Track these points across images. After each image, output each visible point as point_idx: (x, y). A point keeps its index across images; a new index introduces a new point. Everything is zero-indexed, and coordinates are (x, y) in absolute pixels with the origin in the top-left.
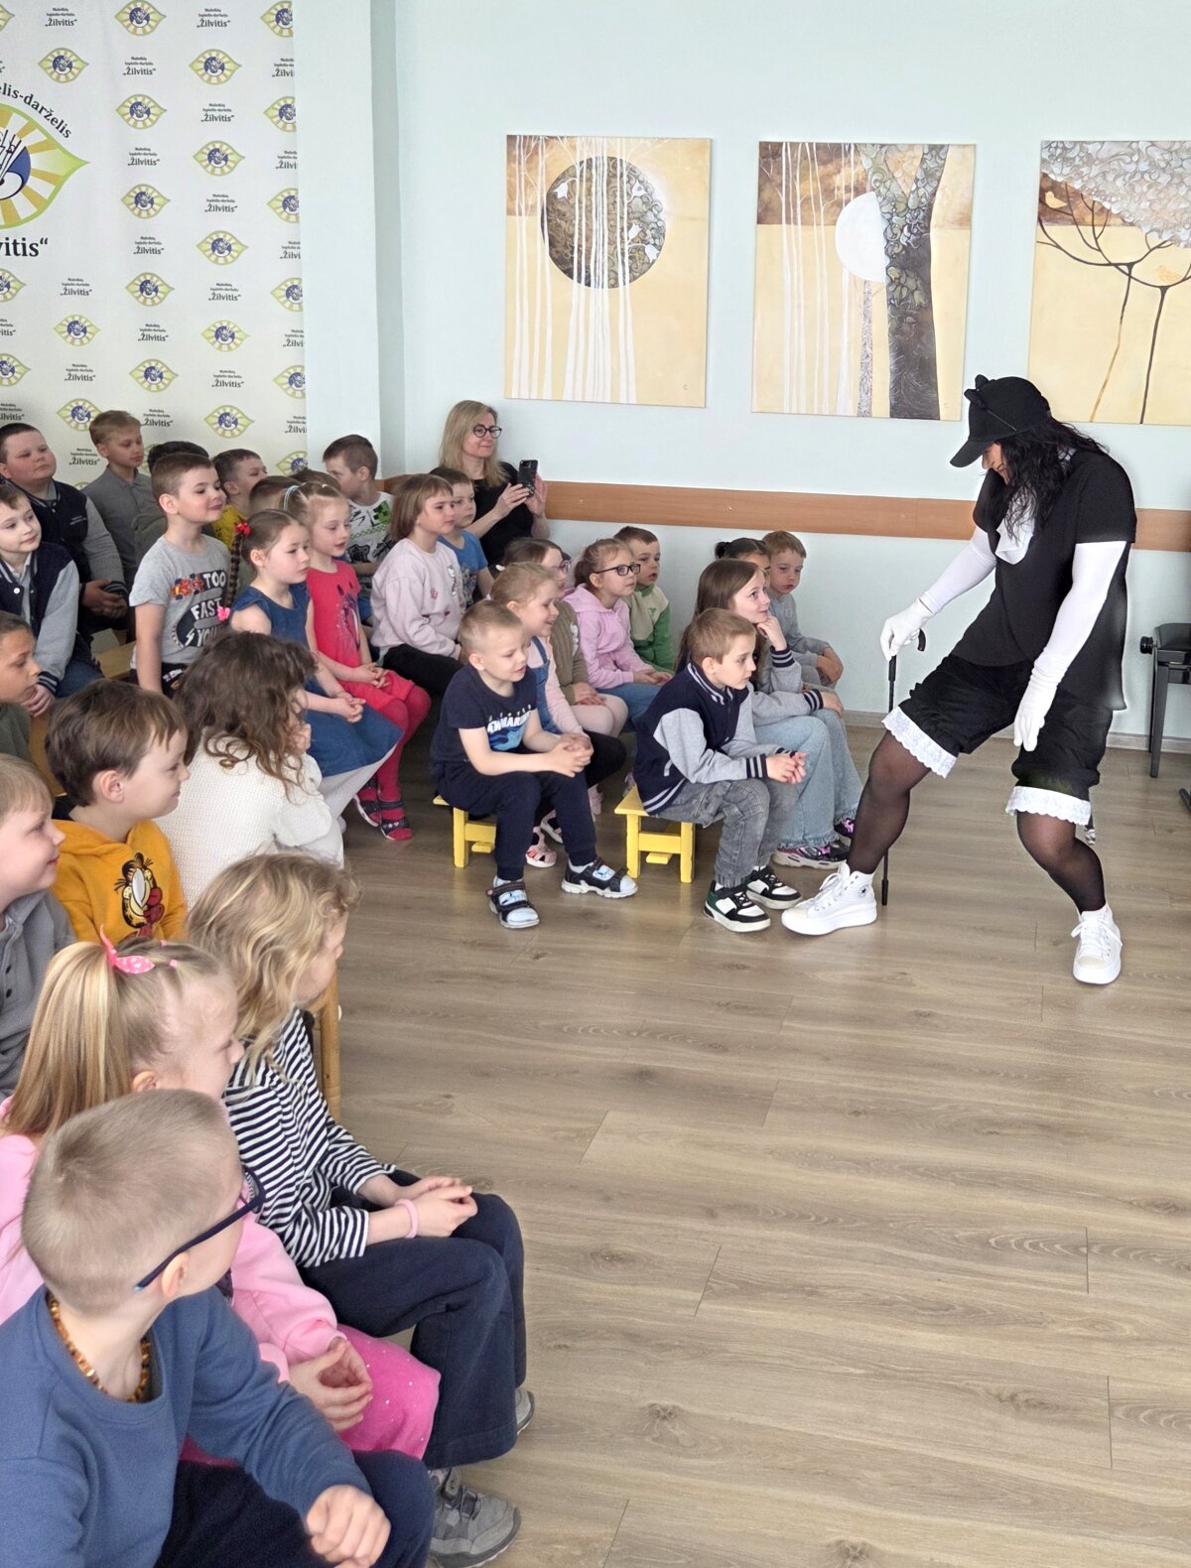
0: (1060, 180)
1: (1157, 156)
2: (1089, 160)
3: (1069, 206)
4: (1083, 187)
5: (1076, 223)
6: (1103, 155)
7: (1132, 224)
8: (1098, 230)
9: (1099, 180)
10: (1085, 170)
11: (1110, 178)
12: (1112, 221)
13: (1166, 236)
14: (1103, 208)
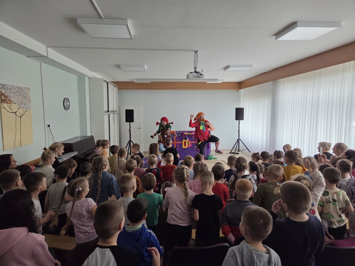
0: (4, 93)
1: (17, 89)
2: (8, 89)
3: (6, 99)
4: (7, 95)
5: (7, 103)
6: (9, 88)
7: (15, 104)
8: (10, 105)
9: (9, 93)
10: (7, 91)
11: (11, 93)
12: (13, 103)
13: (20, 106)
14: (11, 100)
